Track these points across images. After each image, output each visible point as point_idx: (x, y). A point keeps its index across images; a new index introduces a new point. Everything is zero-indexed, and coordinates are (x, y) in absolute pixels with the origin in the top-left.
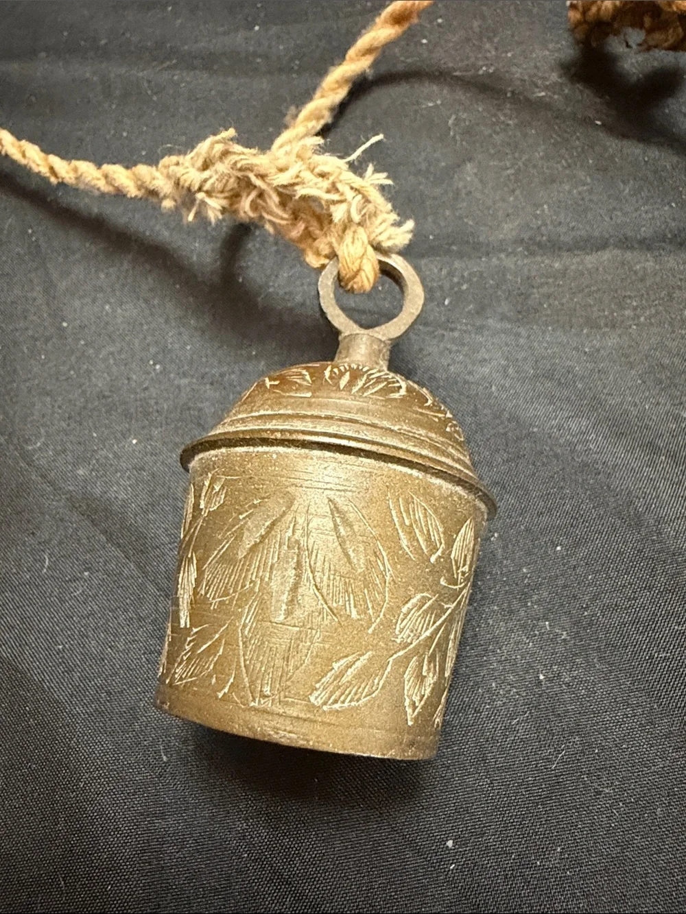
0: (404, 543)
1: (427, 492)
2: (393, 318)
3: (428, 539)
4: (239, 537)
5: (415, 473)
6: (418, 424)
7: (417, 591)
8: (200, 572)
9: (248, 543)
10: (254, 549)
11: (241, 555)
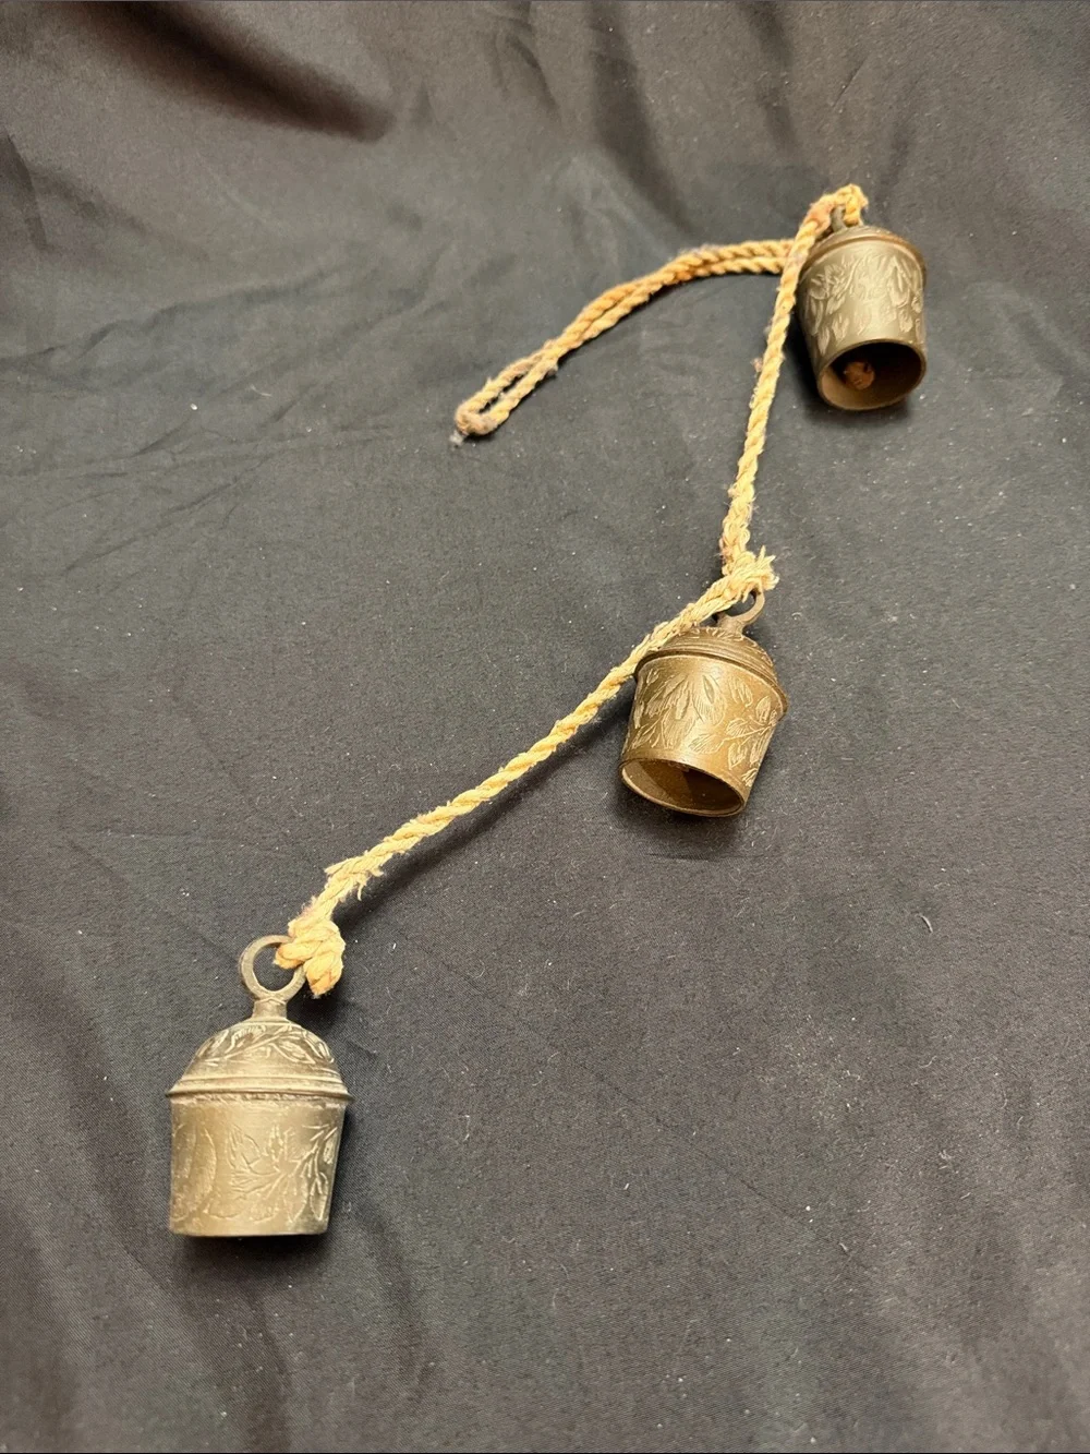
0: (734, 696)
1: (746, 678)
2: (738, 614)
3: (745, 696)
4: (664, 690)
5: (741, 669)
6: (746, 652)
7: (738, 716)
8: (646, 707)
9: (667, 692)
10: (669, 695)
11: (664, 696)
